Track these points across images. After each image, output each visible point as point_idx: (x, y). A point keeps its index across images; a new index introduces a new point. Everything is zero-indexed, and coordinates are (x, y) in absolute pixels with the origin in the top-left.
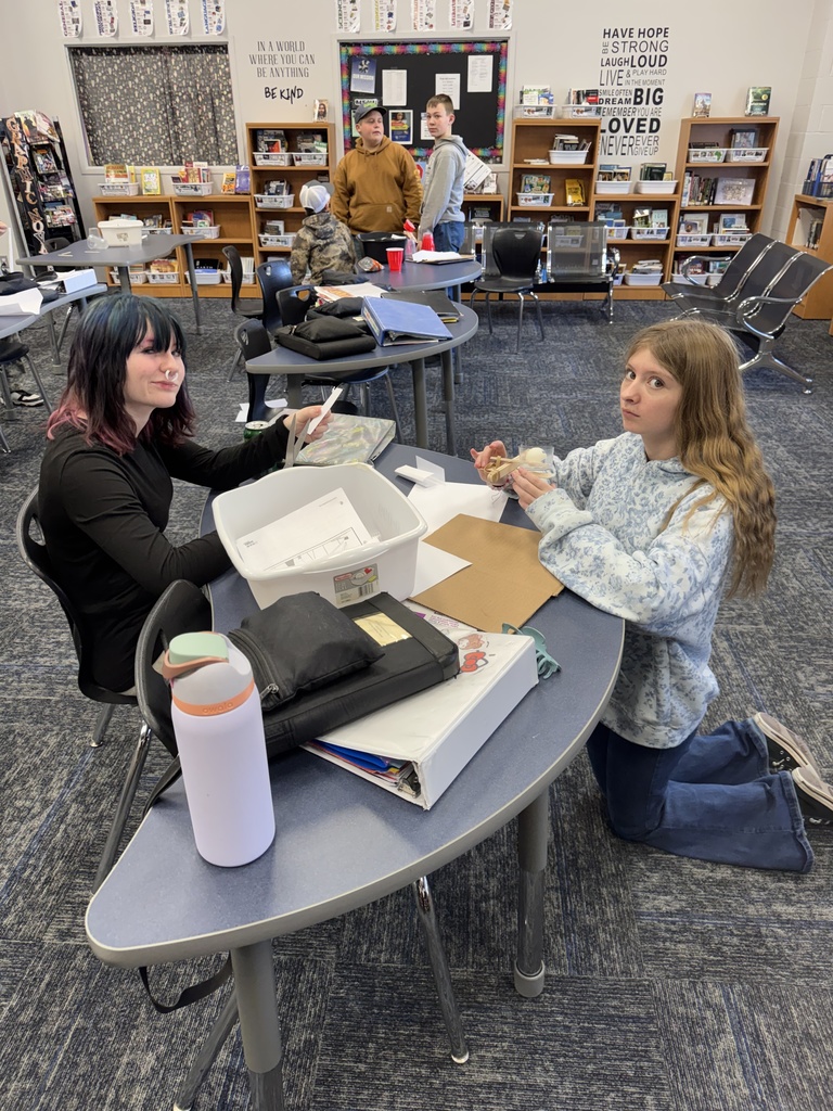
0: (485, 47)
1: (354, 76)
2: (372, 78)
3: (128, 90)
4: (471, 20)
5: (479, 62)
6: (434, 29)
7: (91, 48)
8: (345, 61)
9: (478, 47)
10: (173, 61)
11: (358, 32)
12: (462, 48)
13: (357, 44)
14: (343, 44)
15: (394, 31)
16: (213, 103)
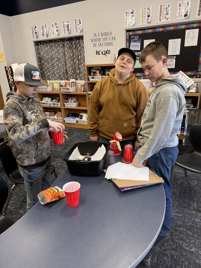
0: (195, 25)
1: (132, 44)
2: (139, 44)
3: (52, 55)
4: (188, 13)
5: (191, 33)
6: (169, 20)
7: (41, 41)
8: (128, 37)
9: (191, 26)
10: (66, 44)
11: (134, 25)
12: (183, 27)
13: (134, 30)
14: (128, 31)
15: (150, 23)
16: (79, 58)
